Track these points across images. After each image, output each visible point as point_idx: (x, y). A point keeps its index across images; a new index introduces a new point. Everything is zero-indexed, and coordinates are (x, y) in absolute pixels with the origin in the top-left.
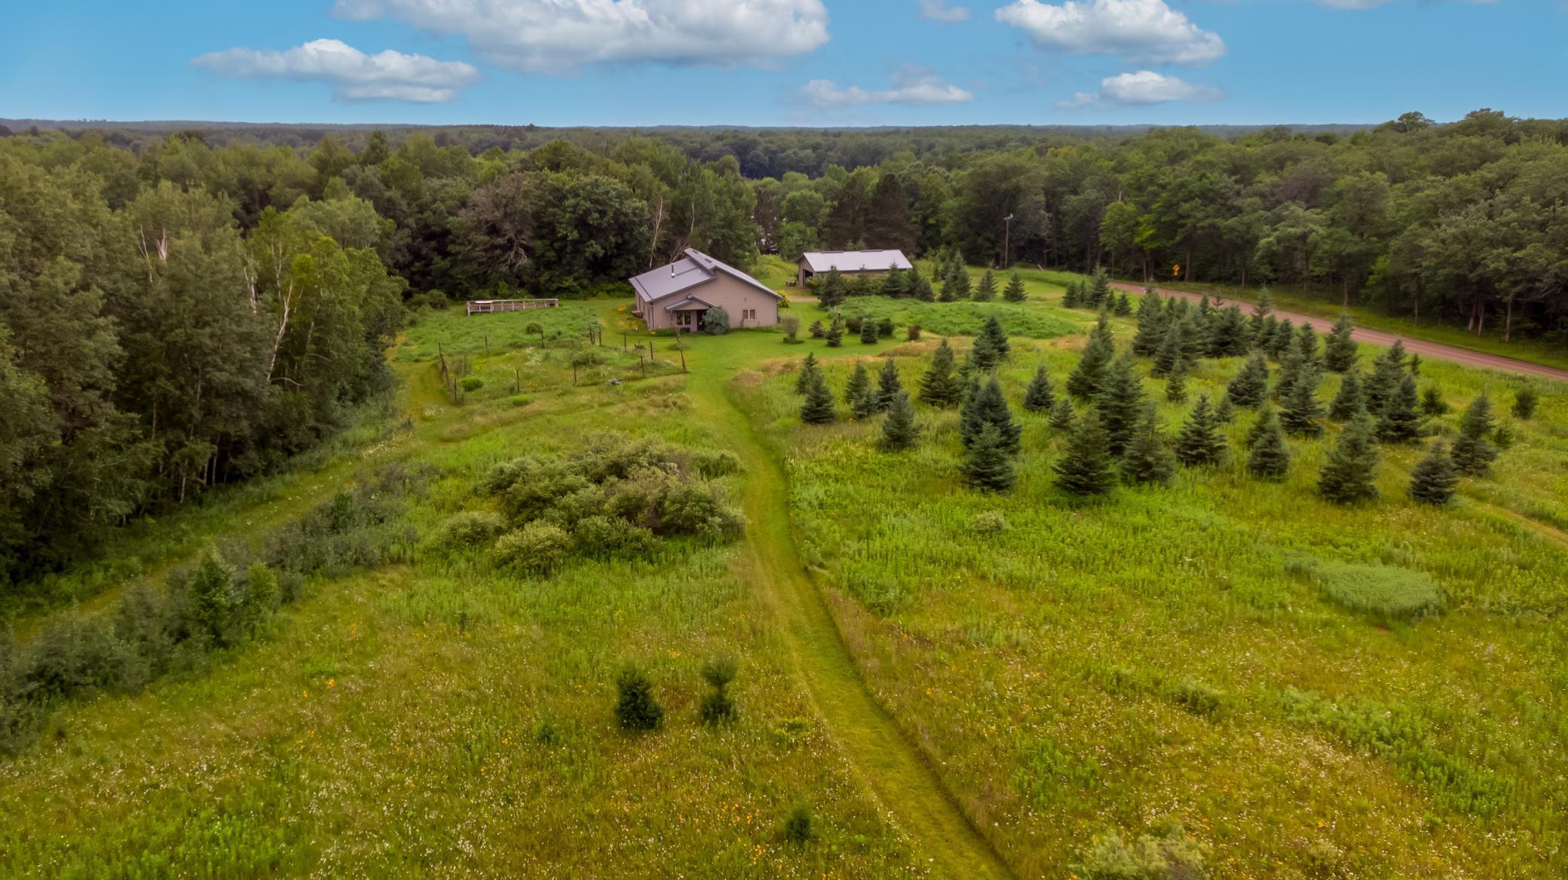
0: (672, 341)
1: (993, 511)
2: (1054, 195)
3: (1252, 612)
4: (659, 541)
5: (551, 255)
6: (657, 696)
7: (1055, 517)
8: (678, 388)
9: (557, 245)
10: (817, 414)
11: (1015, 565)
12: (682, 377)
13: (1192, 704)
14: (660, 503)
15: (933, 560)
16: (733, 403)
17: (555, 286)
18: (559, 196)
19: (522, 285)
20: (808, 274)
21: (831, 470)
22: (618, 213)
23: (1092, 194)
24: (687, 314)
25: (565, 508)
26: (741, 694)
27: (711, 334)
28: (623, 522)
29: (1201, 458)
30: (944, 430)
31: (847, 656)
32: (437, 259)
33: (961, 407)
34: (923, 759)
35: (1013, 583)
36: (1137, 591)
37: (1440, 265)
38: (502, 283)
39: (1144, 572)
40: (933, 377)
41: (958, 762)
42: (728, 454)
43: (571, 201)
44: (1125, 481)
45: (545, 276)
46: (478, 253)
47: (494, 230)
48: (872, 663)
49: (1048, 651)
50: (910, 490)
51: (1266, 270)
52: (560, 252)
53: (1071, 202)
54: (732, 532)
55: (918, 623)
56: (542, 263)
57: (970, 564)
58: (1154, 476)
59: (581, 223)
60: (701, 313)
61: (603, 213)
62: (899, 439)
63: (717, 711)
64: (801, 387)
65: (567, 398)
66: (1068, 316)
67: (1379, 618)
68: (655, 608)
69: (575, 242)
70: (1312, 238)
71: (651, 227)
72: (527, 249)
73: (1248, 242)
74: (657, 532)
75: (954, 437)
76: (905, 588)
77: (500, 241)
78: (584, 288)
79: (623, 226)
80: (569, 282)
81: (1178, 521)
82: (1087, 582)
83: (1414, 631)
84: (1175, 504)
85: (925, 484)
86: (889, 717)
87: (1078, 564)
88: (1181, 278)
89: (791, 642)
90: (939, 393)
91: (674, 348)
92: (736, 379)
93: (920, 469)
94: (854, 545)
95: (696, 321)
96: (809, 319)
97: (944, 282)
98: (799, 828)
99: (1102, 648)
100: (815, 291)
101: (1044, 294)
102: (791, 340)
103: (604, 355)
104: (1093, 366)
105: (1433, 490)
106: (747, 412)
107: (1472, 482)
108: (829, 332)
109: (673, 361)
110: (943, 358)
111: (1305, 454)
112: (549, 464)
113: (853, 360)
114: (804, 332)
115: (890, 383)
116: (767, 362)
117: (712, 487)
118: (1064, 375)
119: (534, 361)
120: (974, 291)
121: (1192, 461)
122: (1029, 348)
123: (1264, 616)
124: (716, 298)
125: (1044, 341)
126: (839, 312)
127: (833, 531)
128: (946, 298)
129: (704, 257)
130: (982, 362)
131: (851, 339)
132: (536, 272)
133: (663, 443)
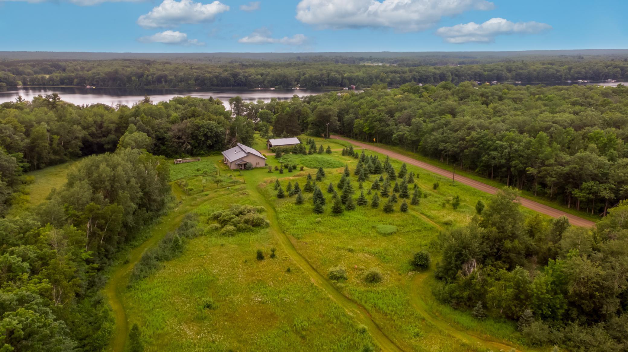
0: (238, 173)
1: (318, 218)
2: (341, 114)
3: (363, 235)
4: (254, 228)
5: (197, 144)
6: (263, 255)
7: (331, 218)
8: (245, 189)
9: (198, 142)
10: (281, 196)
11: (322, 229)
12: (244, 185)
13: (350, 250)
14: (253, 220)
15: (307, 229)
16: (259, 192)
17: (197, 153)
18: (199, 128)
19: (188, 153)
20: (271, 146)
21: (285, 210)
22: (216, 132)
23: (351, 116)
24: (241, 165)
25: (233, 222)
26: (277, 253)
27: (248, 170)
28: (246, 225)
29: (362, 204)
30: (309, 199)
31: (293, 247)
32: (161, 146)
33: (314, 192)
34: (306, 261)
35: (322, 232)
36: (344, 232)
37: (432, 146)
38: (183, 153)
39: (346, 229)
40: (307, 185)
41: (312, 261)
42: (263, 207)
43: (202, 129)
44: (346, 210)
45: (195, 150)
46: (175, 145)
47: (179, 138)
48: (298, 247)
49: (327, 243)
50: (302, 214)
51: (397, 141)
52: (199, 144)
53: (347, 118)
54: (268, 225)
55: (305, 240)
56: (194, 147)
57: (314, 229)
58: (352, 209)
59: (205, 135)
60: (245, 165)
61: (212, 132)
62: (300, 202)
63: (273, 256)
64: (276, 189)
65: (218, 193)
66: (343, 159)
67: (385, 235)
68: (257, 241)
69: (203, 141)
70: (405, 135)
71: (225, 135)
72: (190, 144)
73: (391, 133)
74: (253, 226)
75: (312, 201)
76: (302, 234)
77: (181, 141)
78: (206, 153)
79: (217, 136)
80: (202, 152)
81: (355, 218)
82: (335, 231)
83: (389, 237)
84: (355, 215)
85: (306, 212)
86: (301, 255)
87: (334, 228)
88: (376, 142)
89: (283, 245)
90: (308, 189)
91: (240, 175)
92: (259, 185)
93: (305, 209)
94: (292, 227)
95: (244, 167)
96: (273, 164)
97: (310, 146)
98: (289, 270)
99: (336, 243)
100: (273, 151)
101: (337, 149)
102: (270, 172)
103: (222, 179)
104: (343, 181)
105: (404, 209)
106: (263, 195)
107: (414, 207)
108: (279, 168)
109: (240, 179)
110: (309, 177)
111: (383, 201)
112: (226, 213)
113: (287, 178)
114: (273, 169)
115: (297, 187)
116: (265, 179)
117: (261, 216)
118: (337, 182)
119: (204, 181)
120: (318, 151)
121: (360, 205)
122: (330, 173)
123: (365, 236)
124: (248, 160)
125: (335, 170)
126: (281, 160)
127: (288, 224)
128: (310, 153)
129: (244, 147)
130: (318, 179)
131: (286, 171)
132: (192, 150)
133: (249, 207)
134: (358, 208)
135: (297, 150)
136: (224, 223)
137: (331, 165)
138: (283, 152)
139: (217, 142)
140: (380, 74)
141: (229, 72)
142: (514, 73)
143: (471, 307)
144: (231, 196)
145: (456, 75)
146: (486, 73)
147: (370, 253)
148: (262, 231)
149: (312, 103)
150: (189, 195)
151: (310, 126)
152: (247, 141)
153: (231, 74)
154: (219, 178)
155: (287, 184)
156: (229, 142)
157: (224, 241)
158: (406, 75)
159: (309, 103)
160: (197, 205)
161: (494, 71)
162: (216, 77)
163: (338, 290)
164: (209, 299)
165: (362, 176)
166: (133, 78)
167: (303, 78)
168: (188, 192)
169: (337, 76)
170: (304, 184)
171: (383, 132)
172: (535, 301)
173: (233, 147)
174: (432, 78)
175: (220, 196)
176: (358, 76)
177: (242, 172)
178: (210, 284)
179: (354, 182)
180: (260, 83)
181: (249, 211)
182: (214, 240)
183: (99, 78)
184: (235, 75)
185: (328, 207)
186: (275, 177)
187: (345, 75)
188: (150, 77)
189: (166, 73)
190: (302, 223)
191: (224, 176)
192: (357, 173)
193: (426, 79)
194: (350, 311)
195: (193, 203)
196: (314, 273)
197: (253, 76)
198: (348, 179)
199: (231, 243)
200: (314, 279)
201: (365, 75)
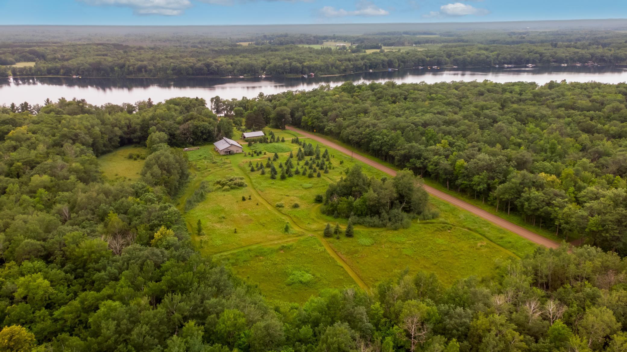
0: (226, 157)
1: (273, 181)
2: (294, 111)
4: (239, 187)
5: (196, 138)
6: (245, 198)
7: (280, 181)
8: (231, 167)
9: (197, 136)
10: (252, 170)
11: (275, 187)
12: (231, 165)
13: (287, 196)
14: (238, 183)
15: (267, 187)
16: (240, 168)
17: (197, 144)
18: (197, 127)
19: (191, 144)
20: (244, 137)
21: (255, 178)
22: (208, 130)
23: (300, 113)
24: (227, 152)
25: (228, 185)
26: (252, 198)
27: (232, 155)
28: (235, 186)
30: (268, 172)
31: (260, 195)
32: (173, 140)
33: (271, 168)
34: (266, 200)
35: (274, 188)
36: (285, 188)
37: (346, 137)
38: (188, 145)
39: (287, 186)
40: (267, 164)
41: (268, 200)
42: (243, 177)
43: (199, 128)
44: (288, 177)
45: (195, 142)
46: (183, 139)
47: (185, 134)
48: (262, 195)
49: (276, 193)
50: (264, 179)
51: (328, 133)
52: (198, 138)
53: (297, 115)
54: (246, 186)
55: (265, 192)
56: (195, 140)
57: (271, 187)
58: (291, 176)
59: (202, 132)
60: (229, 152)
61: (206, 130)
62: (263, 173)
63: (250, 199)
64: (250, 166)
65: (216, 169)
66: (291, 146)
67: (306, 189)
68: (241, 193)
69: (200, 136)
70: (333, 129)
71: (215, 132)
72: (192, 138)
73: (324, 127)
75: (270, 172)
76: (264, 189)
77: (186, 136)
79: (209, 132)
81: (292, 181)
82: (281, 188)
84: (293, 179)
85: (266, 179)
86: (263, 198)
87: (281, 186)
88: (316, 132)
89: (254, 194)
90: (268, 166)
91: (227, 159)
92: (239, 164)
93: (266, 177)
94: (259, 186)
95: (229, 153)
96: (247, 150)
97: (271, 136)
98: (257, 204)
99: (281, 193)
100: (246, 141)
101: (289, 138)
102: (245, 156)
103: (217, 161)
104: (288, 161)
105: (319, 176)
106: (243, 170)
107: (325, 174)
108: (251, 153)
109: (228, 161)
110: (269, 159)
111: (309, 171)
112: (223, 180)
113: (256, 160)
114: (247, 154)
115: (262, 165)
116: (243, 160)
117: (243, 181)
118: (285, 161)
119: (206, 163)
120: (276, 140)
121: (296, 174)
122: (282, 156)
123: (296, 189)
124: (232, 149)
125: (285, 153)
126: (252, 148)
127: (257, 185)
128: (271, 142)
129: (228, 140)
130: (274, 160)
131: (255, 155)
132: (193, 142)
133: (236, 177)
134: (295, 176)
135: (263, 140)
136: (223, 185)
137: (283, 150)
138: (253, 141)
139: (209, 136)
140: (336, 62)
141: (203, 62)
142: (452, 59)
143: (333, 214)
144: (224, 171)
145: (402, 62)
146: (428, 59)
147: (297, 197)
148: (244, 188)
149: (273, 101)
150: (199, 171)
151: (271, 121)
152: (229, 135)
153: (204, 64)
154: (215, 161)
155: (256, 163)
156: (217, 135)
157: (226, 193)
158: (358, 63)
159: (271, 101)
160: (206, 177)
161: (435, 57)
162: (192, 67)
163: (280, 211)
164: (224, 215)
165: (300, 157)
166: (116, 68)
167: (268, 67)
168: (198, 169)
169: (298, 65)
170: (266, 163)
171: (319, 126)
172: (355, 209)
173: (220, 139)
174: (381, 65)
175: (217, 171)
176: (316, 64)
177: (228, 157)
178: (222, 210)
179: (294, 161)
180: (230, 72)
181: (236, 179)
182: (220, 193)
183: (84, 69)
184: (208, 65)
185: (278, 176)
186: (249, 159)
187: (305, 64)
188: (131, 68)
189: (145, 63)
190: (265, 184)
191: (217, 159)
192: (298, 156)
193: (376, 65)
194: (284, 217)
195: (203, 175)
196: (269, 206)
197: (224, 66)
198: (291, 159)
199: (229, 194)
200: (269, 207)
201: (322, 64)
